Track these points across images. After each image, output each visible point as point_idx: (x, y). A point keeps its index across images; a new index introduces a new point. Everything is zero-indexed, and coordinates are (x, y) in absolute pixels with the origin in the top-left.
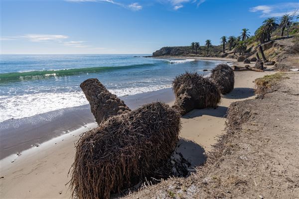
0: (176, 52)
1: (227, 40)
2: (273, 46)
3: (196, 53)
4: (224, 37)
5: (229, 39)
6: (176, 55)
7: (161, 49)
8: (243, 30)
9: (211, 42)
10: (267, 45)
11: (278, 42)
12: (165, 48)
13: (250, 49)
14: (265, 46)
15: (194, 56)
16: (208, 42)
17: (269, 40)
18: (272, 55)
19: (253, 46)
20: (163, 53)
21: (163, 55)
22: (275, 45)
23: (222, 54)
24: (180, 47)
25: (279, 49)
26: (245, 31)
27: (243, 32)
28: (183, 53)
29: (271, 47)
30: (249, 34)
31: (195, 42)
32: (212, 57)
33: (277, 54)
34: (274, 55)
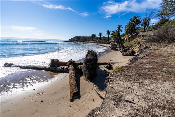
0: (82, 39)
1: (111, 33)
2: (137, 37)
3: (94, 41)
4: (109, 31)
5: (112, 33)
6: (82, 41)
7: (74, 37)
8: (118, 26)
9: (102, 34)
10: (133, 36)
11: (141, 34)
12: (76, 37)
13: (124, 39)
14: (132, 36)
15: (92, 42)
16: (101, 34)
17: (135, 33)
18: (135, 43)
19: (125, 37)
20: (75, 40)
21: (75, 41)
22: (139, 36)
23: (108, 42)
24: (85, 37)
25: (142, 39)
26: (120, 26)
27: (118, 27)
28: (86, 40)
29: (136, 38)
30: (122, 28)
31: (93, 34)
32: (102, 43)
33: (139, 43)
34: (137, 44)
